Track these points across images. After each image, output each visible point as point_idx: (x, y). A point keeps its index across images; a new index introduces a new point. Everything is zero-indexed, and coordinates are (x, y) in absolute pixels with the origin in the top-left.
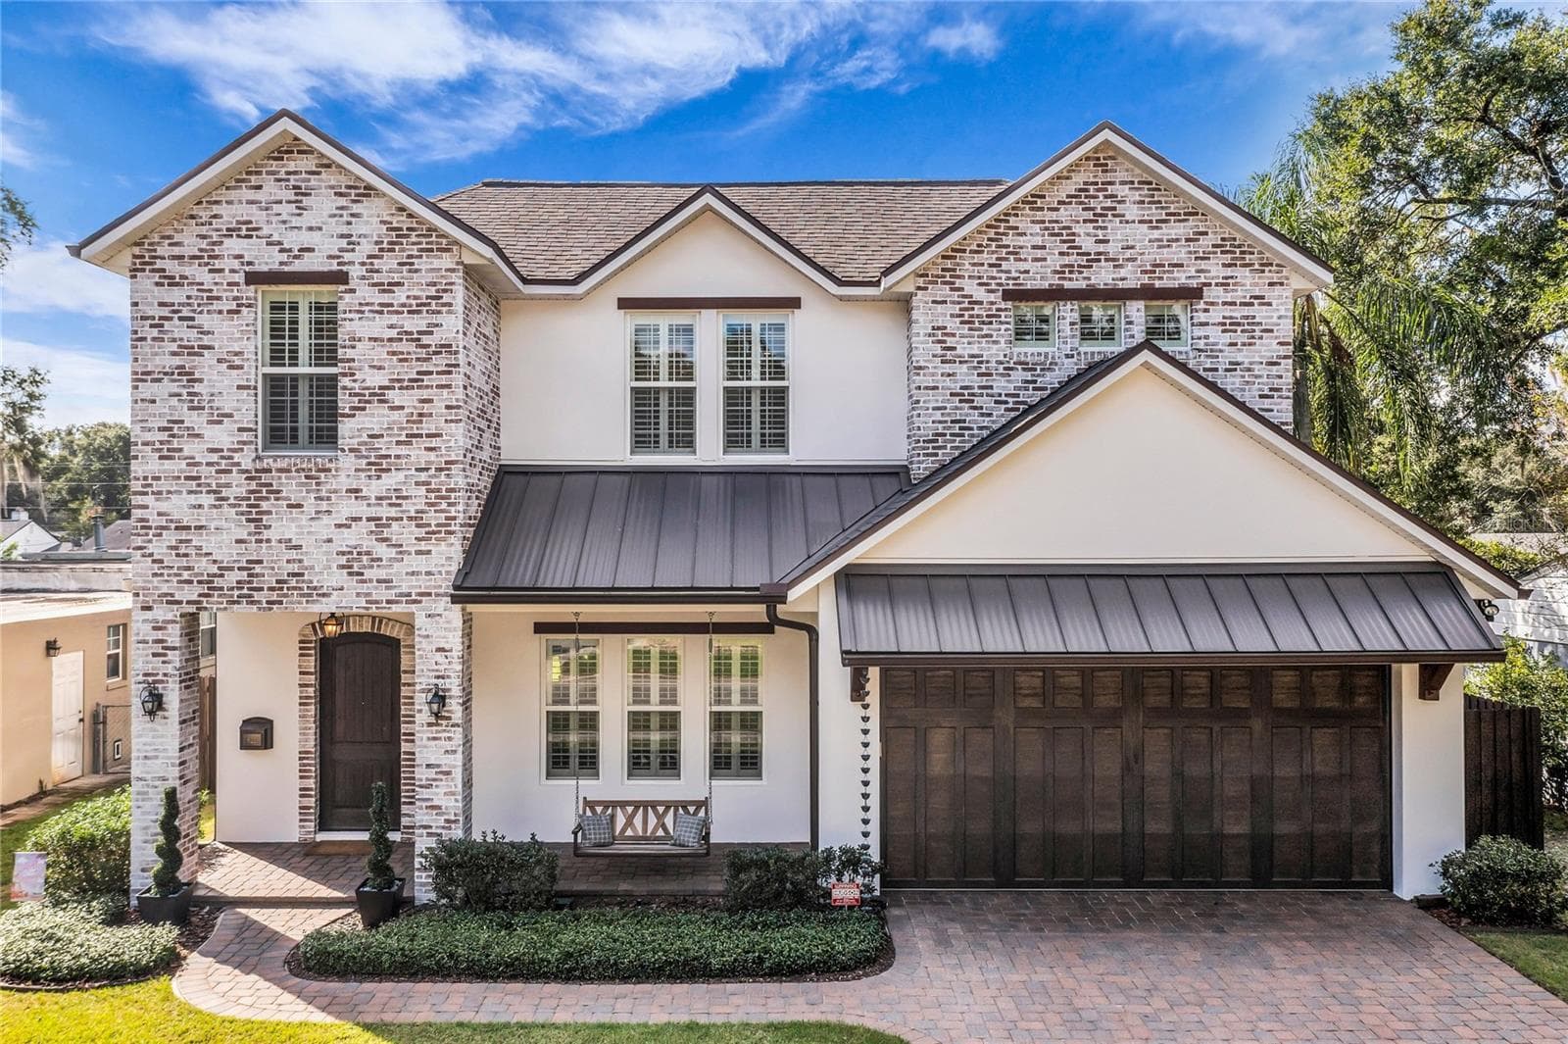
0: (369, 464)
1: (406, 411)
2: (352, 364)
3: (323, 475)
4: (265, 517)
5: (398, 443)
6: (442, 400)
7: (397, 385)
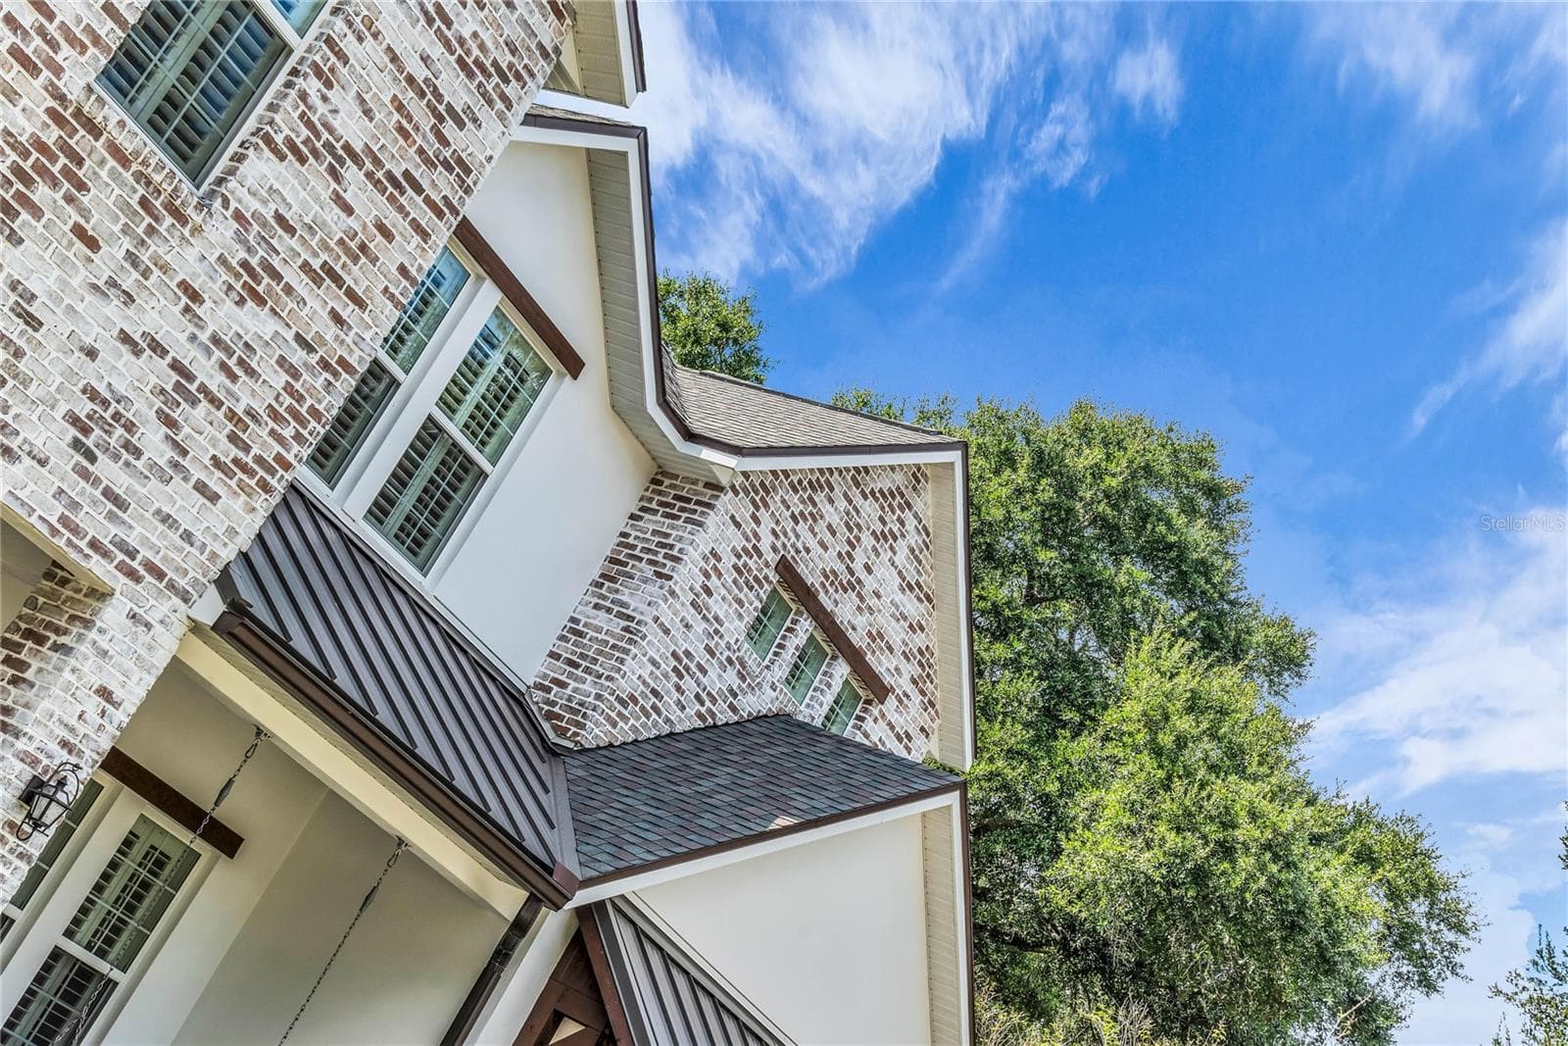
0: (245, 264)
1: (352, 222)
2: (339, 65)
3: (169, 220)
4: (25, 216)
5: (306, 267)
6: (403, 250)
7: (369, 165)
